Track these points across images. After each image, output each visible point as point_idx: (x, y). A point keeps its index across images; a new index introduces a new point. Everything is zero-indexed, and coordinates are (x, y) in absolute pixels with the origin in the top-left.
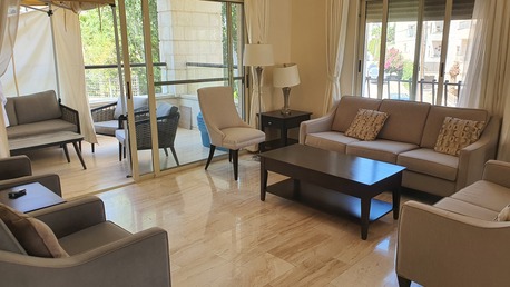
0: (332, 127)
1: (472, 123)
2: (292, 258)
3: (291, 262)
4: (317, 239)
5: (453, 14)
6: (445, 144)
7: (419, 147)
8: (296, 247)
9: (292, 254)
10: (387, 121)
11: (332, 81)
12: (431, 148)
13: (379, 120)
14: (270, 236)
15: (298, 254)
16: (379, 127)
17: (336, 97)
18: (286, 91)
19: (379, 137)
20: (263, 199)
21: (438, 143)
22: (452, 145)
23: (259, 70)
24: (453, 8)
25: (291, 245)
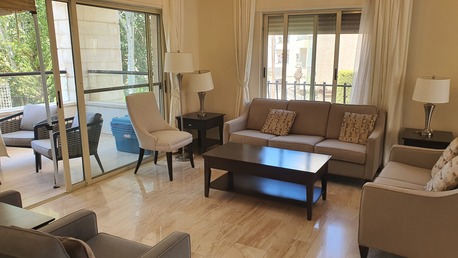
0: (247, 126)
1: (368, 117)
2: (261, 244)
3: (261, 248)
4: (272, 226)
5: (342, 29)
6: (348, 134)
7: (325, 139)
8: (258, 234)
9: (259, 241)
10: (296, 118)
11: (242, 86)
12: (336, 138)
13: (290, 118)
14: (231, 228)
15: (264, 241)
16: (290, 124)
17: (247, 99)
18: (202, 95)
19: (291, 133)
20: (207, 195)
21: (342, 134)
22: (353, 135)
23: (180, 76)
24: (342, 24)
25: (253, 233)
